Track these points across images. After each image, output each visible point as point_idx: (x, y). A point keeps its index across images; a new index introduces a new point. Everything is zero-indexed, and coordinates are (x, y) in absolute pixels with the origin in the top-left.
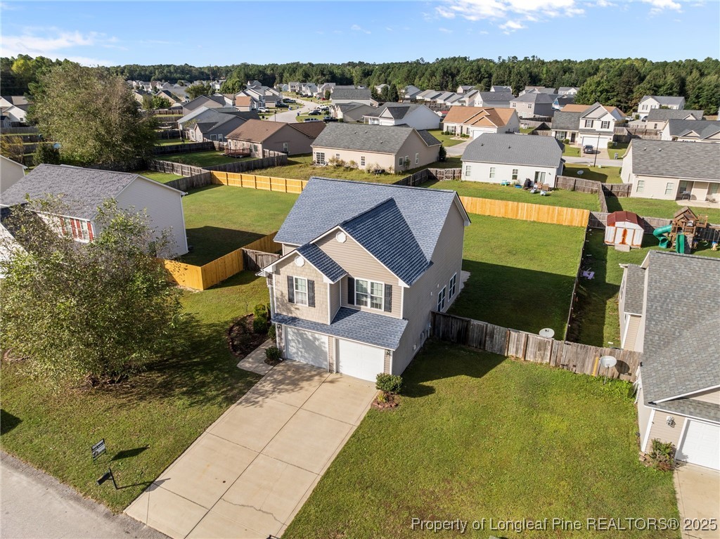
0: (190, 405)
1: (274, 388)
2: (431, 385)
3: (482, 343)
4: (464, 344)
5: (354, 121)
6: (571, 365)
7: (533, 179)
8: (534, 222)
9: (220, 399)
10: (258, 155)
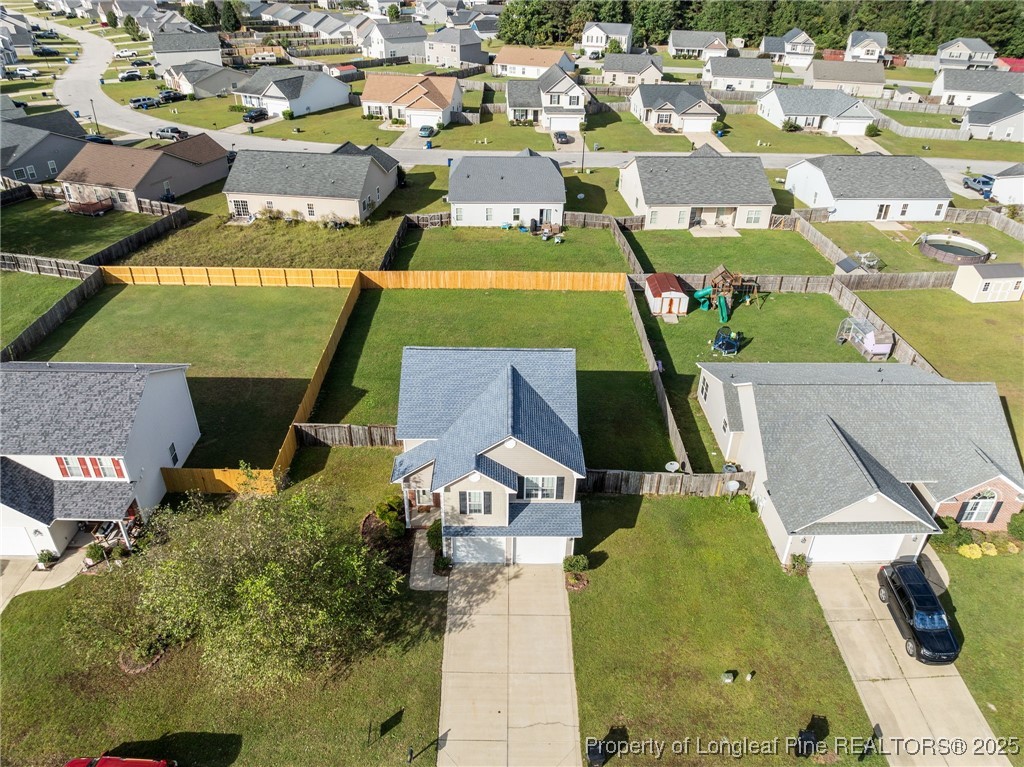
0: (405, 649)
1: (469, 602)
2: (601, 550)
3: (617, 488)
4: (600, 492)
5: (211, 95)
6: (698, 492)
7: (538, 219)
8: (569, 292)
9: (427, 632)
10: (130, 207)
